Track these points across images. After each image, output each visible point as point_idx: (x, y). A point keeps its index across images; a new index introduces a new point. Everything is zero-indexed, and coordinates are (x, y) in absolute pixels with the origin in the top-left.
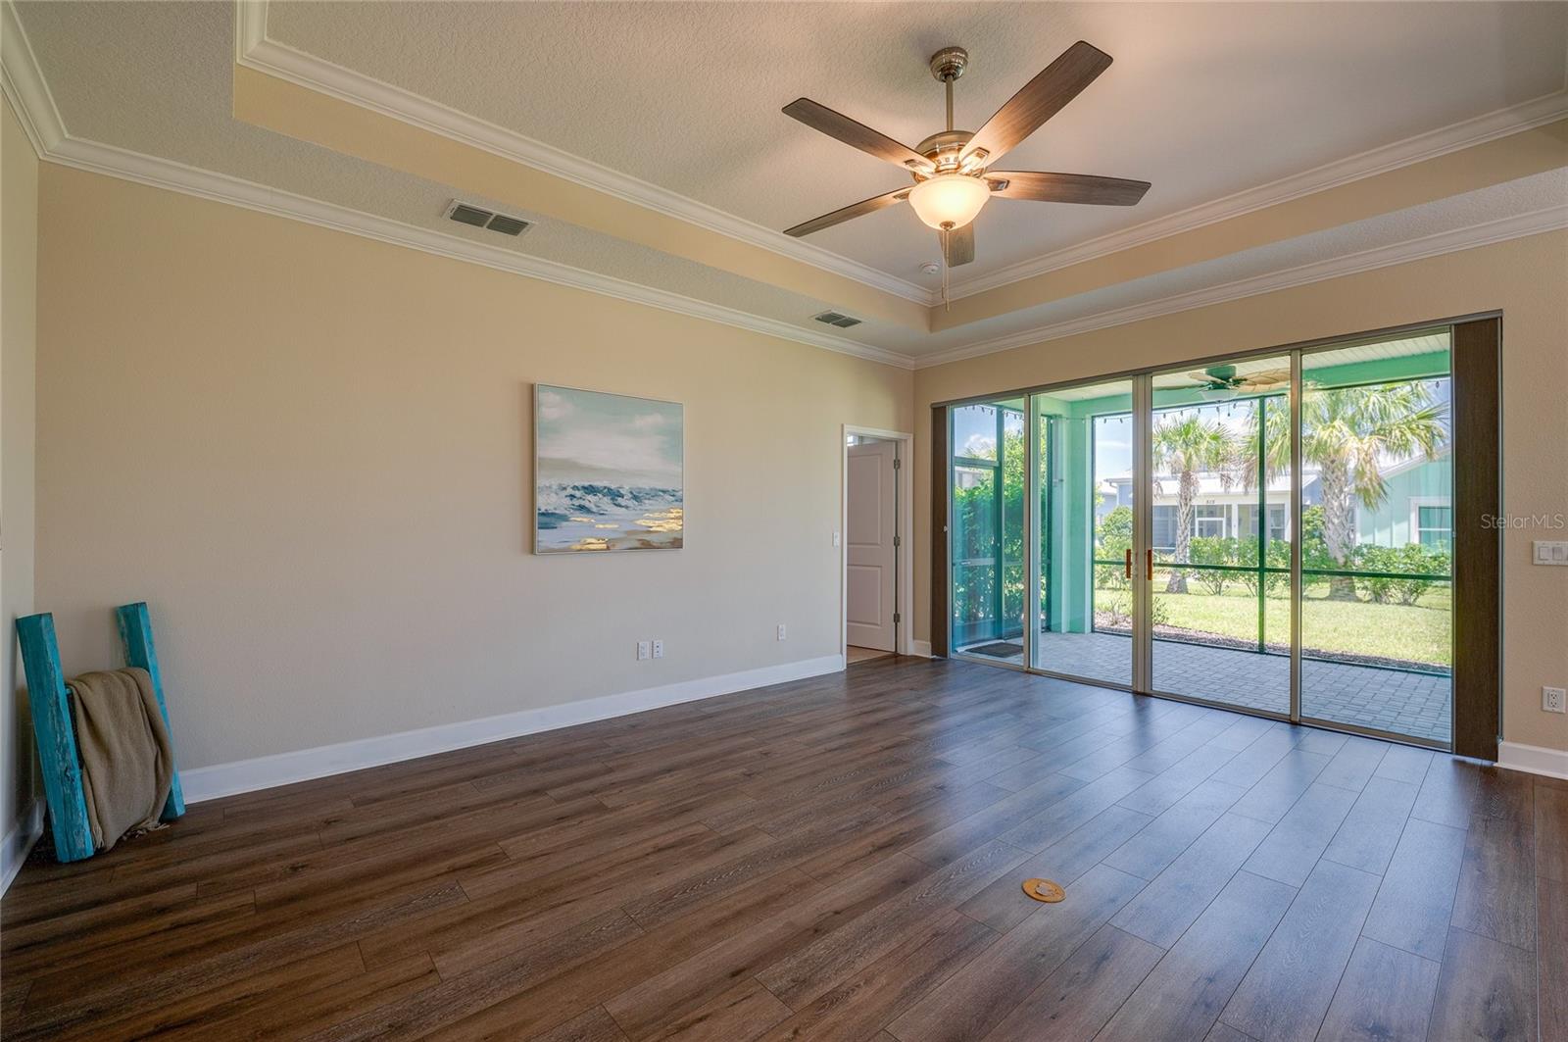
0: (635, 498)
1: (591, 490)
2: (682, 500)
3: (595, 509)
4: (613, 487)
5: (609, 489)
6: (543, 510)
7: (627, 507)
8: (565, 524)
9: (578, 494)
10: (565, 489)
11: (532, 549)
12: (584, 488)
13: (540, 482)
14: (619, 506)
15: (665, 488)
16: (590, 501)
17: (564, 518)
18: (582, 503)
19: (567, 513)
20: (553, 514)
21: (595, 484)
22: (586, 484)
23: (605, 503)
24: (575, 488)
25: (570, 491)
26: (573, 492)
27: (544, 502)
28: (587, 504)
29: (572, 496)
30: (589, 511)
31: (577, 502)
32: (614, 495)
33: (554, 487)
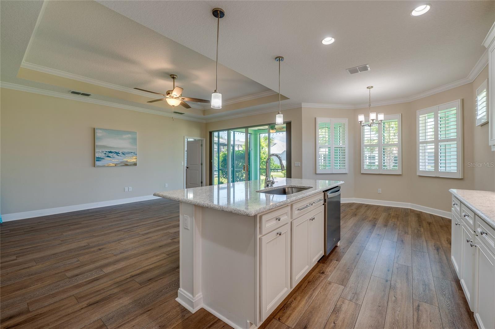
0: (123, 154)
1: (110, 152)
2: (136, 154)
3: (112, 157)
4: (117, 151)
5: (116, 152)
6: (97, 157)
7: (121, 156)
8: (103, 160)
9: (107, 153)
10: (103, 152)
11: (94, 165)
12: (109, 152)
13: (96, 150)
14: (119, 156)
15: (131, 152)
16: (110, 155)
17: (103, 159)
18: (108, 155)
19: (104, 157)
20: (100, 158)
21: (111, 151)
22: (109, 151)
23: (115, 155)
24: (106, 152)
25: (105, 152)
26: (105, 153)
27: (97, 155)
28: (109, 155)
29: (105, 154)
30: (110, 157)
31: (107, 155)
32: (117, 153)
33: (100, 152)
